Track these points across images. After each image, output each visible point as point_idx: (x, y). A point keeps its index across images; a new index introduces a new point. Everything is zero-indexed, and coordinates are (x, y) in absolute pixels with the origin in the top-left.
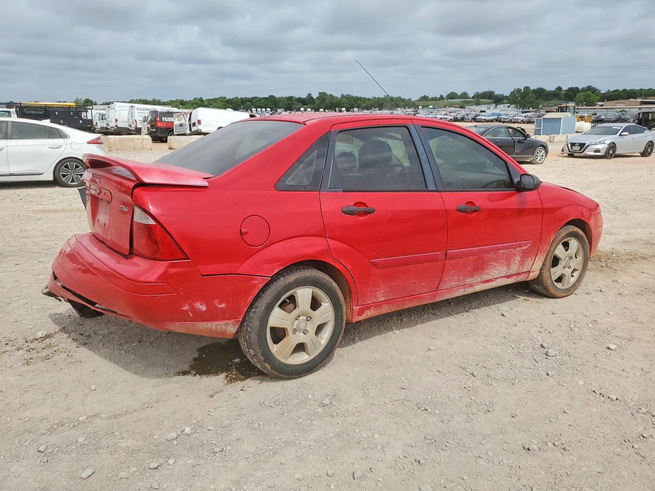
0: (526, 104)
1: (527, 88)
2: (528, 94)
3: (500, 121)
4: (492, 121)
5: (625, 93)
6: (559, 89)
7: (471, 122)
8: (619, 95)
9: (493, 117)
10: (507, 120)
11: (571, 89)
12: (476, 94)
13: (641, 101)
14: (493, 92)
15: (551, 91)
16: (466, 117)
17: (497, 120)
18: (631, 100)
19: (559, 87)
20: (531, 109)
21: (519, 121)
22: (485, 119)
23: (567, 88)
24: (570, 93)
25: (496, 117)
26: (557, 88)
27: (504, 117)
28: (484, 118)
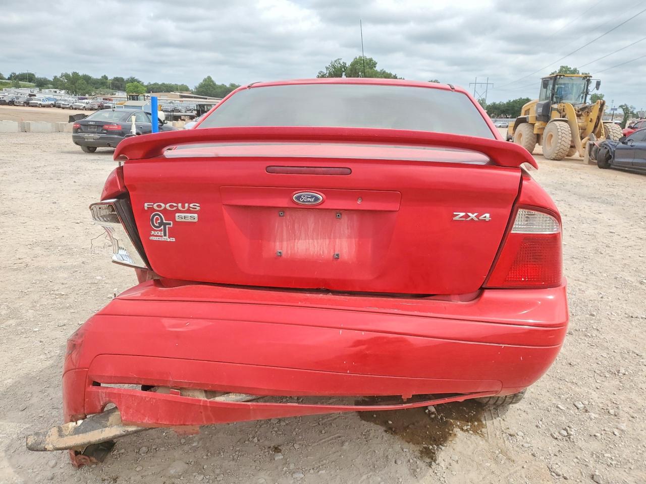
0: (77, 90)
1: (75, 74)
2: (78, 79)
3: (59, 107)
4: (49, 106)
5: (164, 86)
6: (105, 78)
7: (24, 106)
8: (160, 88)
9: (50, 103)
10: (67, 106)
11: (116, 79)
12: (13, 75)
13: (180, 95)
14: (33, 75)
15: (97, 79)
16: (16, 100)
17: (54, 106)
18: (171, 93)
19: (105, 76)
20: (87, 96)
21: (81, 108)
22: (40, 104)
23: (112, 78)
24: (116, 82)
25: (53, 102)
26: (102, 77)
27: (63, 102)
28: (39, 102)
